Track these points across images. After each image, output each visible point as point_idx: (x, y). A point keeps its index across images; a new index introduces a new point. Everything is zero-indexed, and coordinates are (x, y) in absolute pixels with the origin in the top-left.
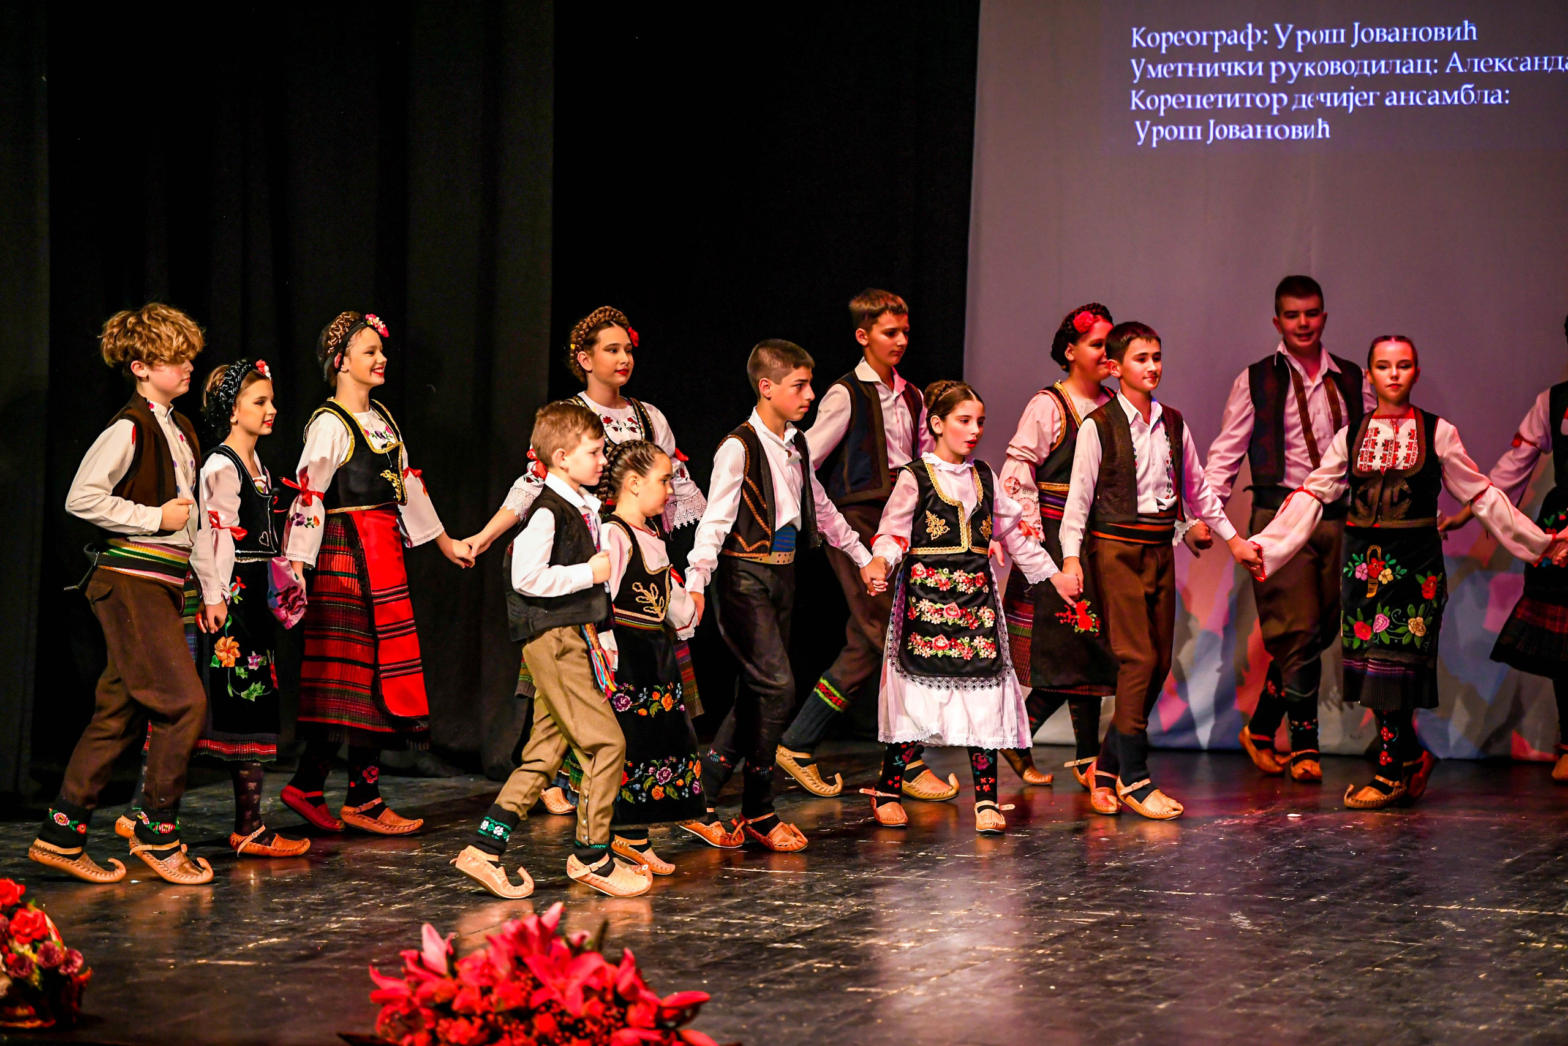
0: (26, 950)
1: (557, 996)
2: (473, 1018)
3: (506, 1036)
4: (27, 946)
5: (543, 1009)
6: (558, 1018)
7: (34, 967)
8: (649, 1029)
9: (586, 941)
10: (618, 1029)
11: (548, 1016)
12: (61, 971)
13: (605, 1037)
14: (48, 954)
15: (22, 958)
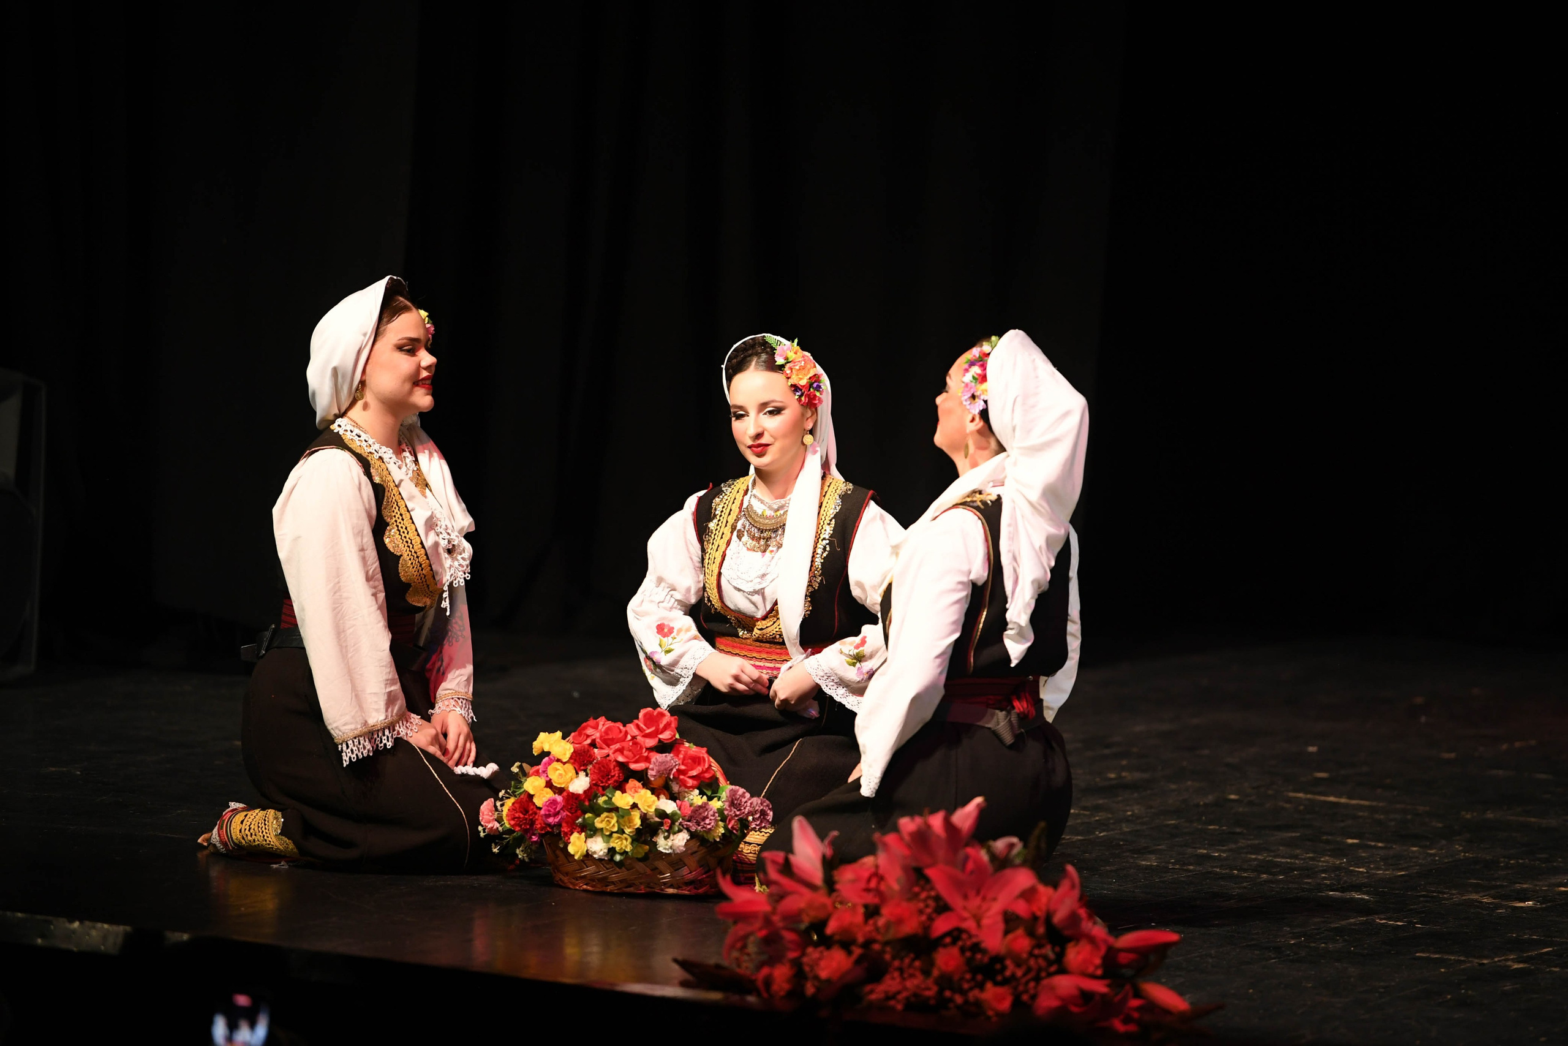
1: (970, 925)
2: (854, 948)
3: (896, 974)
5: (948, 940)
6: (968, 954)
8: (1093, 977)
9: (1016, 852)
10: (1050, 975)
11: (955, 951)
13: (1032, 984)
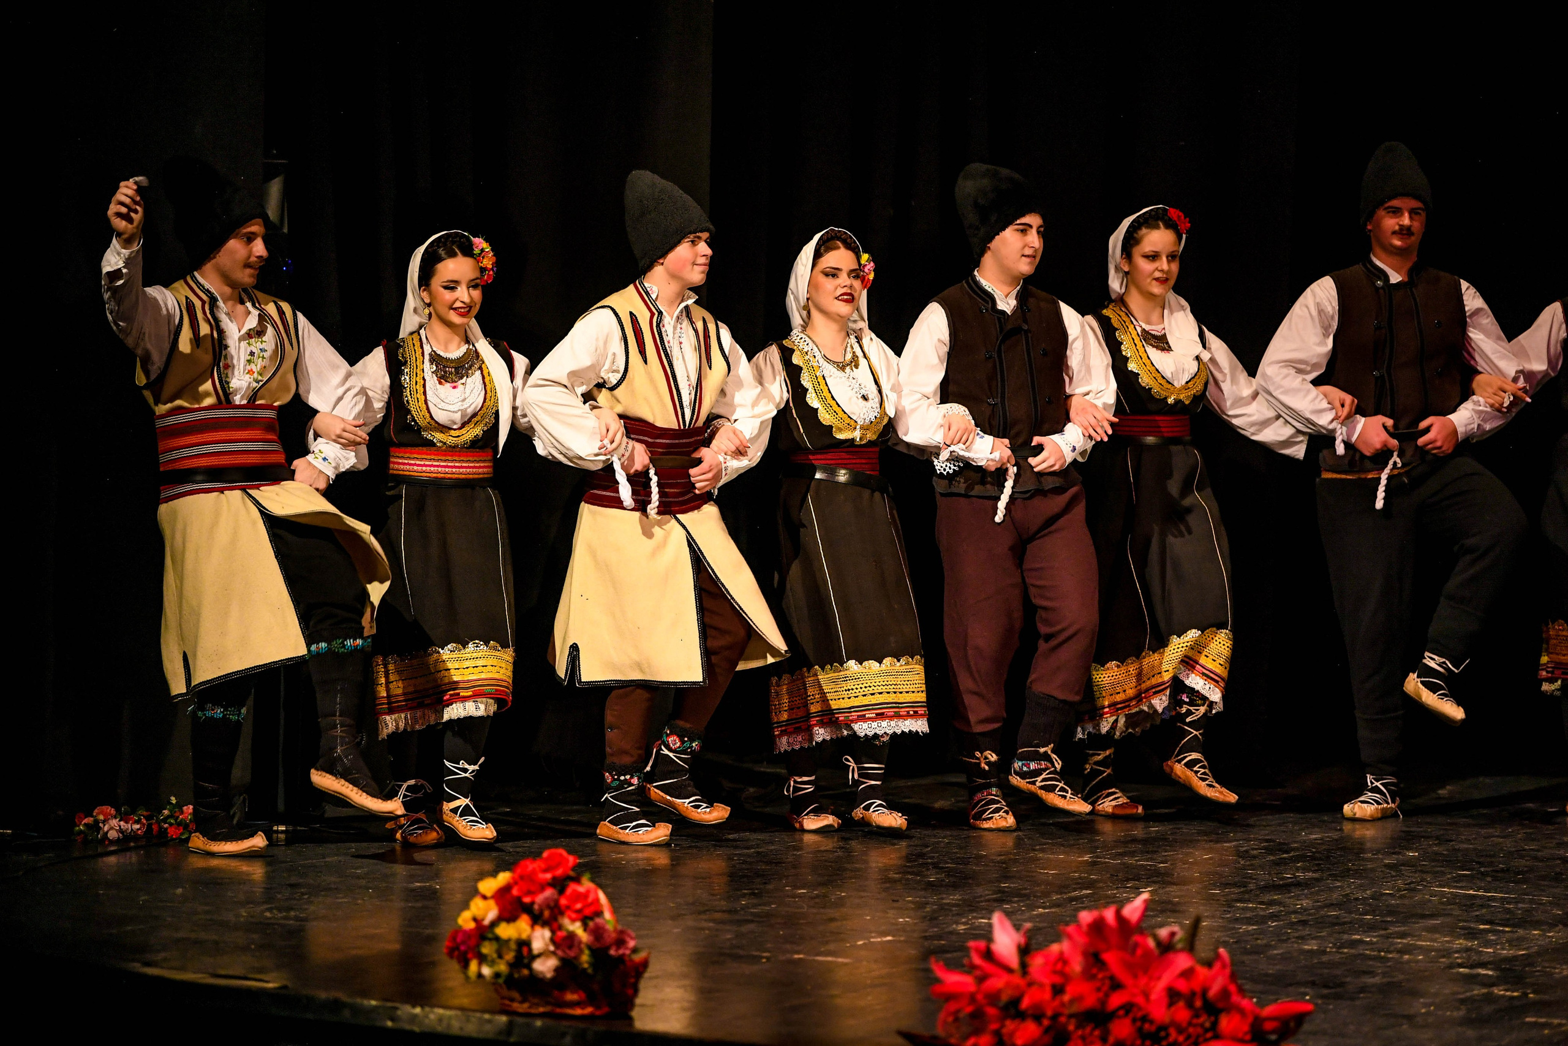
0: (577, 928)
1: (1140, 1000)
2: (1043, 1020)
3: (1079, 1041)
4: (578, 924)
5: (1121, 1012)
6: (1139, 1024)
7: (583, 946)
8: (1243, 1041)
9: (1177, 937)
10: (1207, 1041)
11: (1127, 1022)
12: (612, 952)
14: (597, 933)
15: (572, 936)
